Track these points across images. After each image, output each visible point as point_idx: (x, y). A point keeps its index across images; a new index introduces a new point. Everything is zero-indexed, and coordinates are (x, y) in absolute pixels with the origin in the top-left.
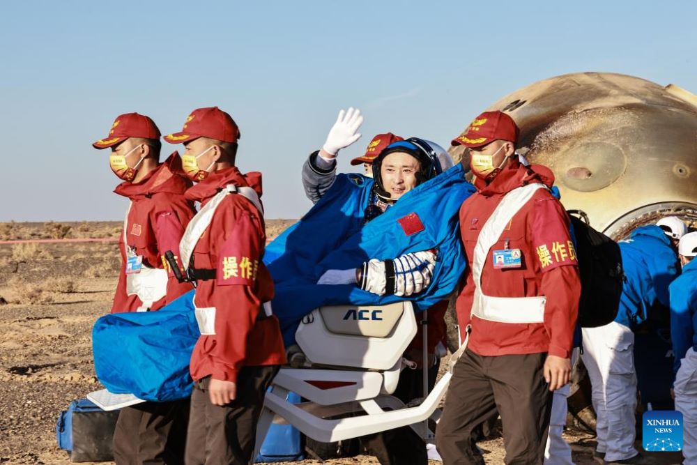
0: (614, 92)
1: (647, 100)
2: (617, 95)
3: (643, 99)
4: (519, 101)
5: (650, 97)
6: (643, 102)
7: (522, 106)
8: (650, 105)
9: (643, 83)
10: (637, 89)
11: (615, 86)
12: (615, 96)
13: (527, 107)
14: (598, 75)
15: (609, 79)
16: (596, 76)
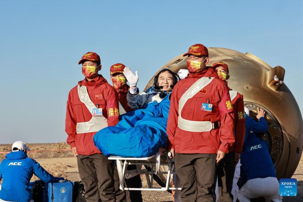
0: (221, 55)
1: (234, 58)
2: (222, 56)
3: (233, 58)
4: (180, 59)
5: (236, 57)
6: (233, 59)
7: (181, 61)
8: (235, 60)
9: (235, 52)
10: (232, 54)
11: (222, 53)
12: (221, 56)
13: (182, 62)
14: (216, 48)
15: (220, 50)
16: (215, 49)
